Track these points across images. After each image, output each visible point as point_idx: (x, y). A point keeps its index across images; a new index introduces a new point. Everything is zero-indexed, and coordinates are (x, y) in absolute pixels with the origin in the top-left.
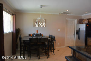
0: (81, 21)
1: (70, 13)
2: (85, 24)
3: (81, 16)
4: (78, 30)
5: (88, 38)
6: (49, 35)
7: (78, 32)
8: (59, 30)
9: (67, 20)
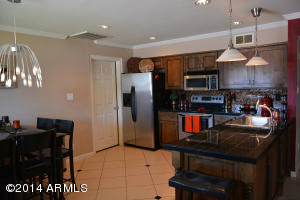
0: (133, 66)
1: (105, 37)
2: (150, 75)
3: (132, 50)
4: (129, 91)
5: (159, 113)
6: (39, 119)
7: (129, 99)
8: (70, 97)
9: (93, 60)
